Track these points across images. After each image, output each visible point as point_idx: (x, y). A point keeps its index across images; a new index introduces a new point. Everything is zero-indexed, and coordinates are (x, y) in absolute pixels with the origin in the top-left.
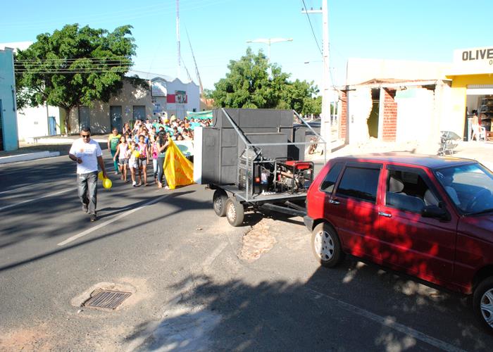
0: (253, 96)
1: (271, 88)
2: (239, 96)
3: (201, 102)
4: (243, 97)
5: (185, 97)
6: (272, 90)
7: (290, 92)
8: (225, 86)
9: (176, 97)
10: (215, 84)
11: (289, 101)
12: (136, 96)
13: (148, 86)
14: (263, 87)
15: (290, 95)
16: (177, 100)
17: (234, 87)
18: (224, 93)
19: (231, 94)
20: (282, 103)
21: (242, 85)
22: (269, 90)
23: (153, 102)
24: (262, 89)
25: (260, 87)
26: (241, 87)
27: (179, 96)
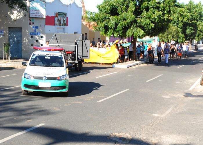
0: (139, 20)
1: (159, 11)
2: (124, 20)
3: (82, 24)
4: (128, 21)
5: (65, 19)
6: (160, 13)
7: (181, 15)
8: (109, 8)
9: (56, 19)
10: (98, 6)
11: (181, 25)
12: (12, 16)
13: (26, 6)
14: (151, 9)
15: (181, 19)
16: (56, 22)
17: (119, 9)
18: (108, 15)
19: (115, 17)
20: (173, 28)
21: (127, 7)
22: (157, 13)
23: (30, 24)
24: (150, 12)
25: (147, 9)
26: (126, 10)
27: (59, 17)
